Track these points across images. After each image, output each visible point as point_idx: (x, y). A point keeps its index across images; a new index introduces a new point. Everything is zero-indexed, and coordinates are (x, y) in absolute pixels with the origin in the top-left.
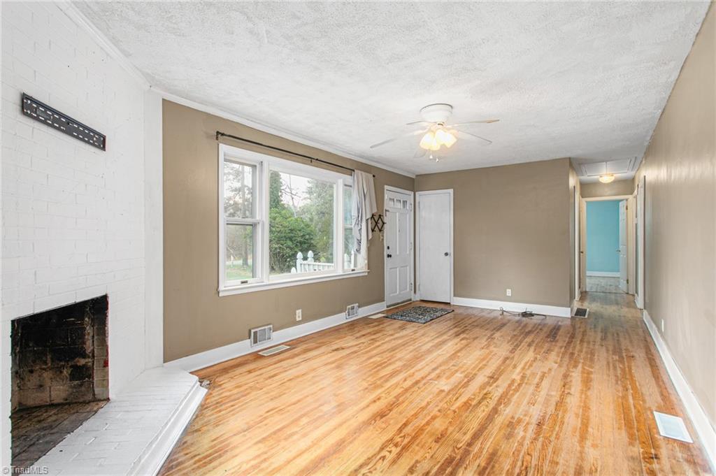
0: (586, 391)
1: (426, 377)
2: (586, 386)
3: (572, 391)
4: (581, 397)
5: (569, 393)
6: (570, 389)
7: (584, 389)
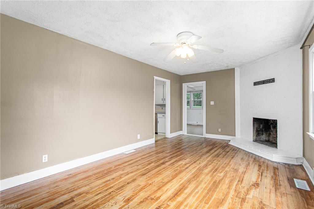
1: (191, 165)
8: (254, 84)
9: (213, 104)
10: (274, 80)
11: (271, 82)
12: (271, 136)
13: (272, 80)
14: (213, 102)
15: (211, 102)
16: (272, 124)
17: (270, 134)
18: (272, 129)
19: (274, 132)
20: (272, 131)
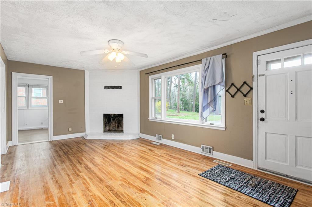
0: (45, 184)
2: (46, 187)
3: (51, 181)
4: (46, 180)
5: (52, 179)
6: (53, 181)
7: (46, 185)
8: (105, 88)
9: (62, 103)
10: (121, 87)
11: (119, 88)
12: (111, 126)
13: (120, 87)
14: (62, 100)
15: (59, 100)
16: (112, 117)
17: (110, 125)
18: (112, 121)
19: (113, 123)
20: (112, 123)
